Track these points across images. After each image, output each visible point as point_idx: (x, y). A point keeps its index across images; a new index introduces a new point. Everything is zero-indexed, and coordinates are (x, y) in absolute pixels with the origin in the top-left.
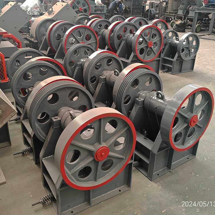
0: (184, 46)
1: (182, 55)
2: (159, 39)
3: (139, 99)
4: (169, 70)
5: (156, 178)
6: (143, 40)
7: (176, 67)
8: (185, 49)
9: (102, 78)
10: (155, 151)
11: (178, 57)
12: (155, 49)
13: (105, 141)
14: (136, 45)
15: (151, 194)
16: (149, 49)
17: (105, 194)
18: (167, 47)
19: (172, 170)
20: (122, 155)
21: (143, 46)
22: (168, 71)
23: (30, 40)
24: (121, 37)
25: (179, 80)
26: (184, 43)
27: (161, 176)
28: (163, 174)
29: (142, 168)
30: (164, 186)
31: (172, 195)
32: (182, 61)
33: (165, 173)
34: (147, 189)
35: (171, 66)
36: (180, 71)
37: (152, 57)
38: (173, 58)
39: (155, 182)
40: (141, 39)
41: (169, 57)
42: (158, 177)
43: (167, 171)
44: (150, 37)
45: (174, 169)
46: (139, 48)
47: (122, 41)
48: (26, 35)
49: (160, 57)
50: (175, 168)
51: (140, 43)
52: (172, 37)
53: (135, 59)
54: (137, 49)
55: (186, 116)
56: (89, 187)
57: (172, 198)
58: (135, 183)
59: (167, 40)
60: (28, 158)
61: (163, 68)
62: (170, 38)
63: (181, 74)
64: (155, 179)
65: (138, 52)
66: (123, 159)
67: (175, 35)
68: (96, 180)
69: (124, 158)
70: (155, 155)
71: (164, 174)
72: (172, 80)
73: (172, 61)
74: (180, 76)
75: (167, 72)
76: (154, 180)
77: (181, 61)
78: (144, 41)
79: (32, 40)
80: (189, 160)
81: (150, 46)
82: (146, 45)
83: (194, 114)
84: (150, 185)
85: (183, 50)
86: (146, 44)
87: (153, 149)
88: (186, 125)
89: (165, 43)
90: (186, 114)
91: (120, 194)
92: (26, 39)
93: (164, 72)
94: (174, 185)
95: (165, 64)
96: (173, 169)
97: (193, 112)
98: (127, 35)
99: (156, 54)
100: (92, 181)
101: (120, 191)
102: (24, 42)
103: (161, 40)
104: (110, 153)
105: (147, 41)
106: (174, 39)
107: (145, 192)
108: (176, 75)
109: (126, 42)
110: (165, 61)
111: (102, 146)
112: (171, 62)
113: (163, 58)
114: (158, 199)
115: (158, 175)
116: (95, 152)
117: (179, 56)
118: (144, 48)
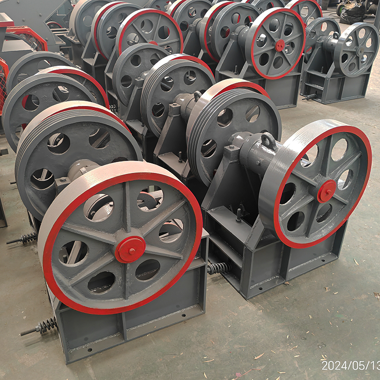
0: (349, 50)
1: (344, 66)
2: (299, 35)
3: (230, 148)
4: (317, 96)
5: (256, 296)
6: (266, 38)
7: (330, 89)
8: (349, 54)
9: (173, 107)
10: (252, 246)
11: (334, 71)
12: (291, 55)
13: (138, 226)
14: (253, 47)
15: (242, 325)
16: (277, 55)
17: (156, 320)
18: (316, 51)
19: (288, 281)
20: (177, 252)
21: (265, 49)
22: (315, 98)
23: (68, 39)
24: (229, 32)
25: (334, 115)
26: (348, 44)
27: (265, 292)
28: (271, 289)
29: (232, 276)
30: (268, 311)
31: (281, 328)
32: (344, 79)
33: (275, 287)
34: (236, 314)
35: (322, 88)
36: (339, 97)
37: (283, 70)
38: (326, 72)
39: (253, 303)
40: (263, 36)
41: (319, 71)
42: (261, 294)
43: (278, 282)
44: (280, 32)
45: (293, 279)
46: (257, 53)
47: (229, 40)
48: (66, 30)
49: (299, 71)
50: (295, 278)
51: (261, 44)
52: (328, 31)
53: (252, 74)
54: (254, 54)
55: (311, 181)
56: (110, 308)
57: (279, 332)
58: (216, 303)
59: (317, 37)
60: (32, 250)
61: (307, 91)
62: (323, 34)
63: (339, 103)
64: (254, 297)
65: (257, 61)
66: (179, 259)
67: (333, 29)
68: (125, 298)
69: (182, 258)
70: (252, 252)
71: (273, 288)
72: (321, 114)
73: (323, 79)
74: (337, 107)
75: (313, 98)
76: (252, 298)
77: (341, 78)
78: (268, 40)
79: (72, 39)
80: (324, 263)
81: (279, 49)
82: (273, 48)
83: (328, 178)
84: (243, 307)
85: (345, 57)
86: (273, 45)
87: (248, 241)
88: (311, 199)
89: (313, 43)
90: (312, 179)
91: (185, 321)
92: (62, 37)
93: (308, 99)
94: (287, 308)
95: (311, 84)
96: (291, 280)
97: (326, 174)
98: (238, 29)
99: (292, 65)
100: (118, 297)
101: (184, 315)
102: (57, 43)
103: (302, 37)
104: (149, 249)
105: (275, 39)
106: (330, 36)
107: (231, 320)
108: (330, 105)
109: (238, 43)
110: (311, 78)
111: (129, 235)
112: (321, 81)
113: (308, 73)
114: (252, 334)
115: (261, 289)
116: (116, 246)
117: (338, 70)
118: (269, 54)
